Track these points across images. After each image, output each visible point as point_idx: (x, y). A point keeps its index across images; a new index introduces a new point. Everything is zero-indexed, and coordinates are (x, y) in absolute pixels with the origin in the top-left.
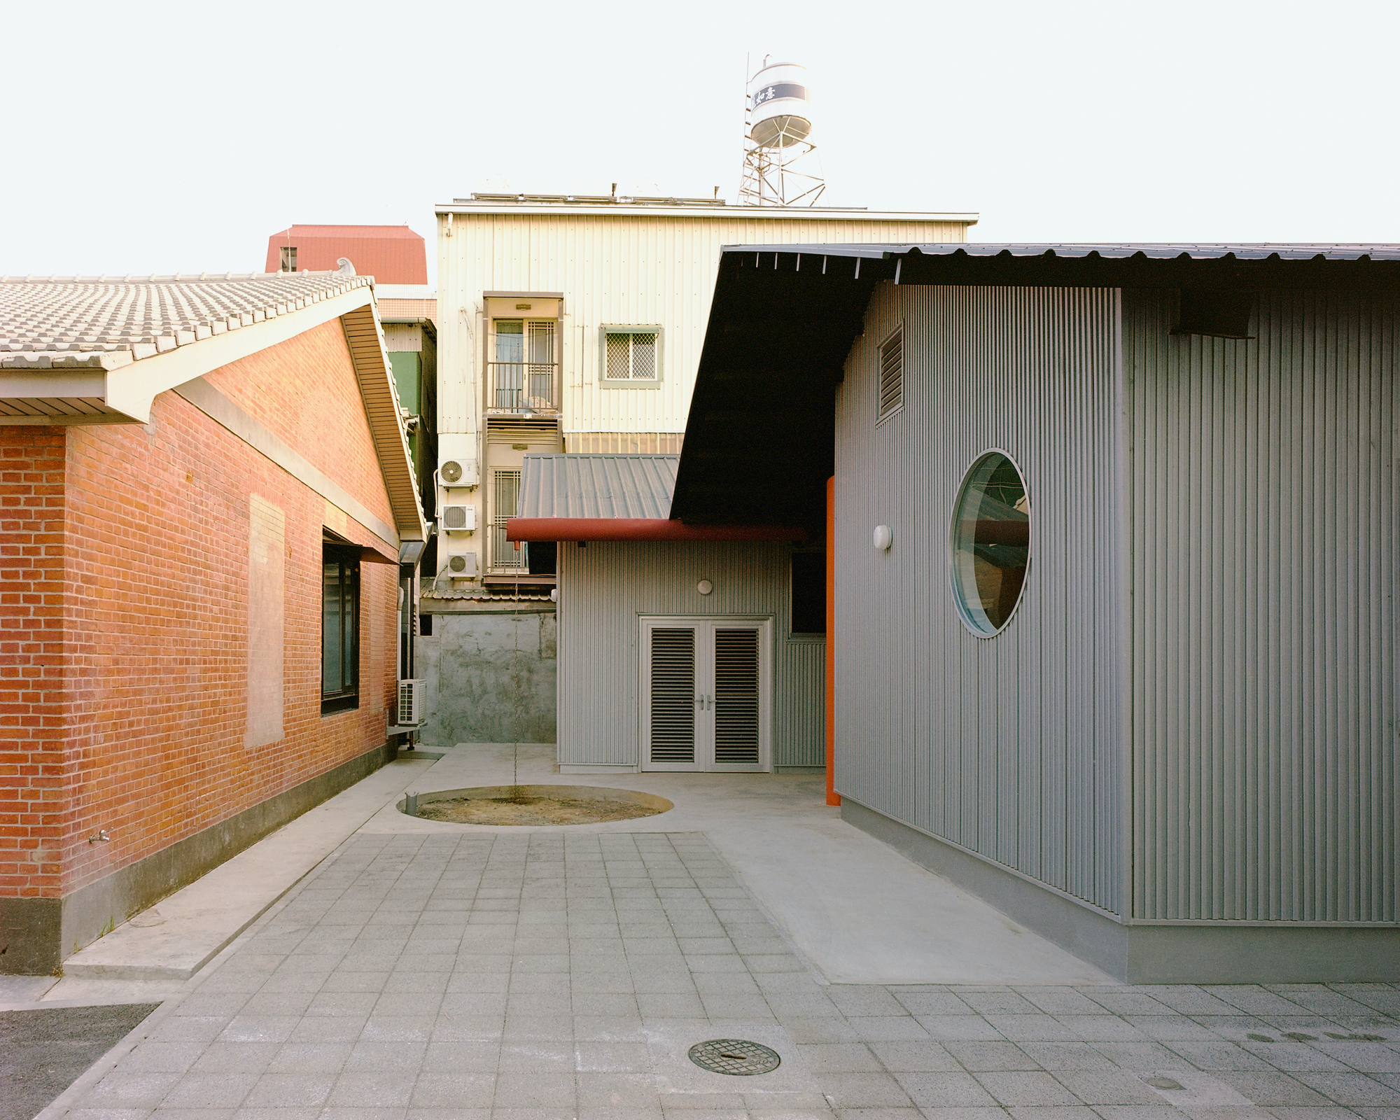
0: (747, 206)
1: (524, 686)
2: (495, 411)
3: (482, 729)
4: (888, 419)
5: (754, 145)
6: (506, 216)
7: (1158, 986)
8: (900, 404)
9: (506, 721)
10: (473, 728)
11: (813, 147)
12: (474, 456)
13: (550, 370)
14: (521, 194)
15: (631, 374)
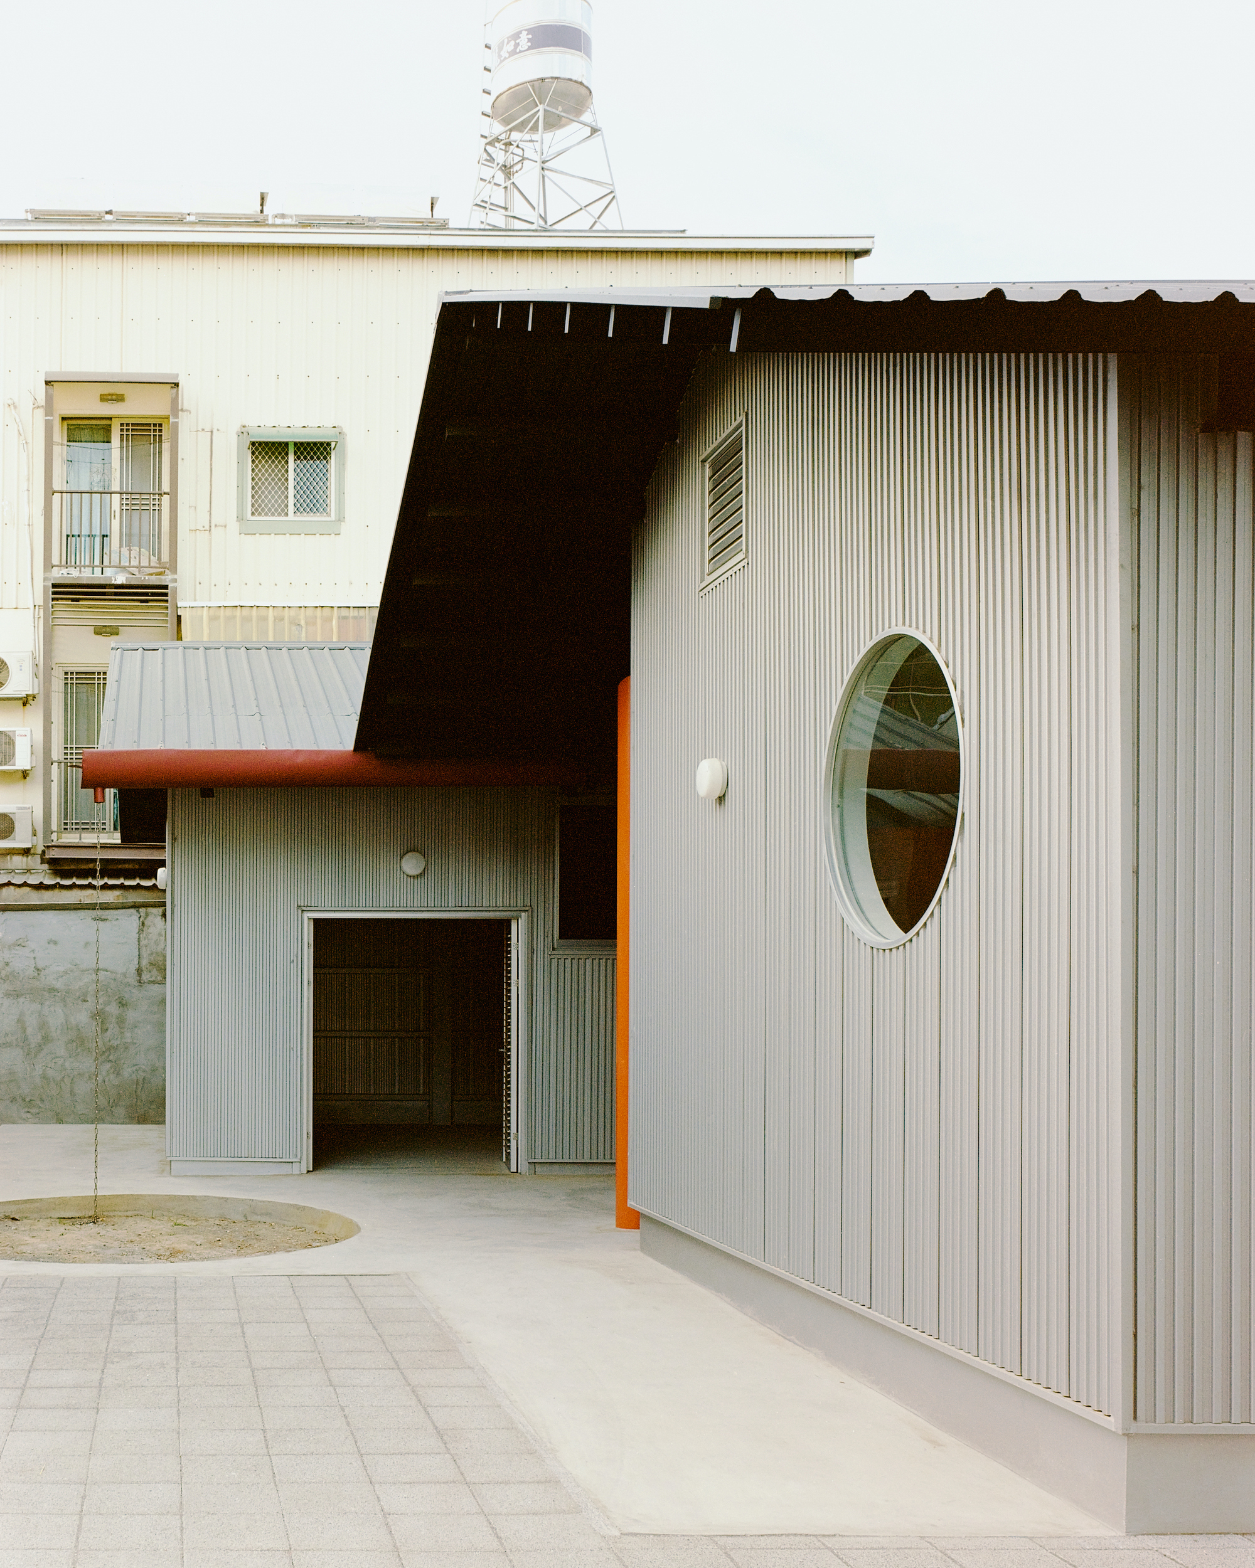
0: (484, 230)
1: (113, 1029)
2: (64, 571)
3: (42, 1100)
4: (720, 580)
5: (498, 129)
6: (83, 247)
7: (1180, 1537)
8: (741, 556)
9: (83, 1088)
10: (27, 1100)
11: (594, 131)
12: (31, 648)
13: (157, 503)
14: (108, 210)
15: (291, 508)
